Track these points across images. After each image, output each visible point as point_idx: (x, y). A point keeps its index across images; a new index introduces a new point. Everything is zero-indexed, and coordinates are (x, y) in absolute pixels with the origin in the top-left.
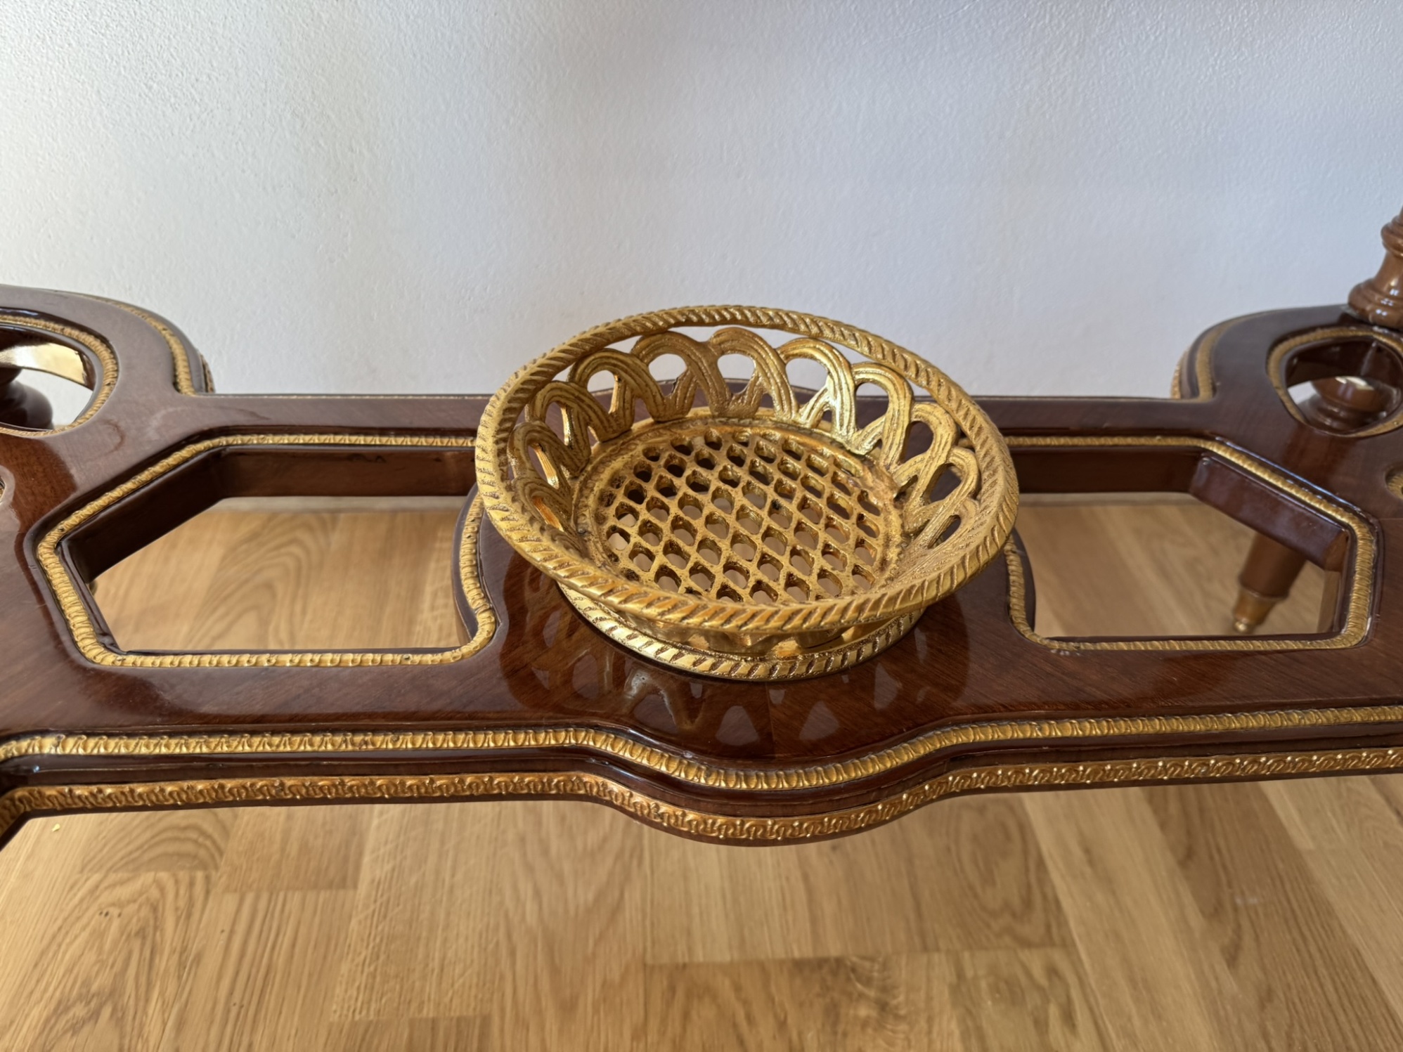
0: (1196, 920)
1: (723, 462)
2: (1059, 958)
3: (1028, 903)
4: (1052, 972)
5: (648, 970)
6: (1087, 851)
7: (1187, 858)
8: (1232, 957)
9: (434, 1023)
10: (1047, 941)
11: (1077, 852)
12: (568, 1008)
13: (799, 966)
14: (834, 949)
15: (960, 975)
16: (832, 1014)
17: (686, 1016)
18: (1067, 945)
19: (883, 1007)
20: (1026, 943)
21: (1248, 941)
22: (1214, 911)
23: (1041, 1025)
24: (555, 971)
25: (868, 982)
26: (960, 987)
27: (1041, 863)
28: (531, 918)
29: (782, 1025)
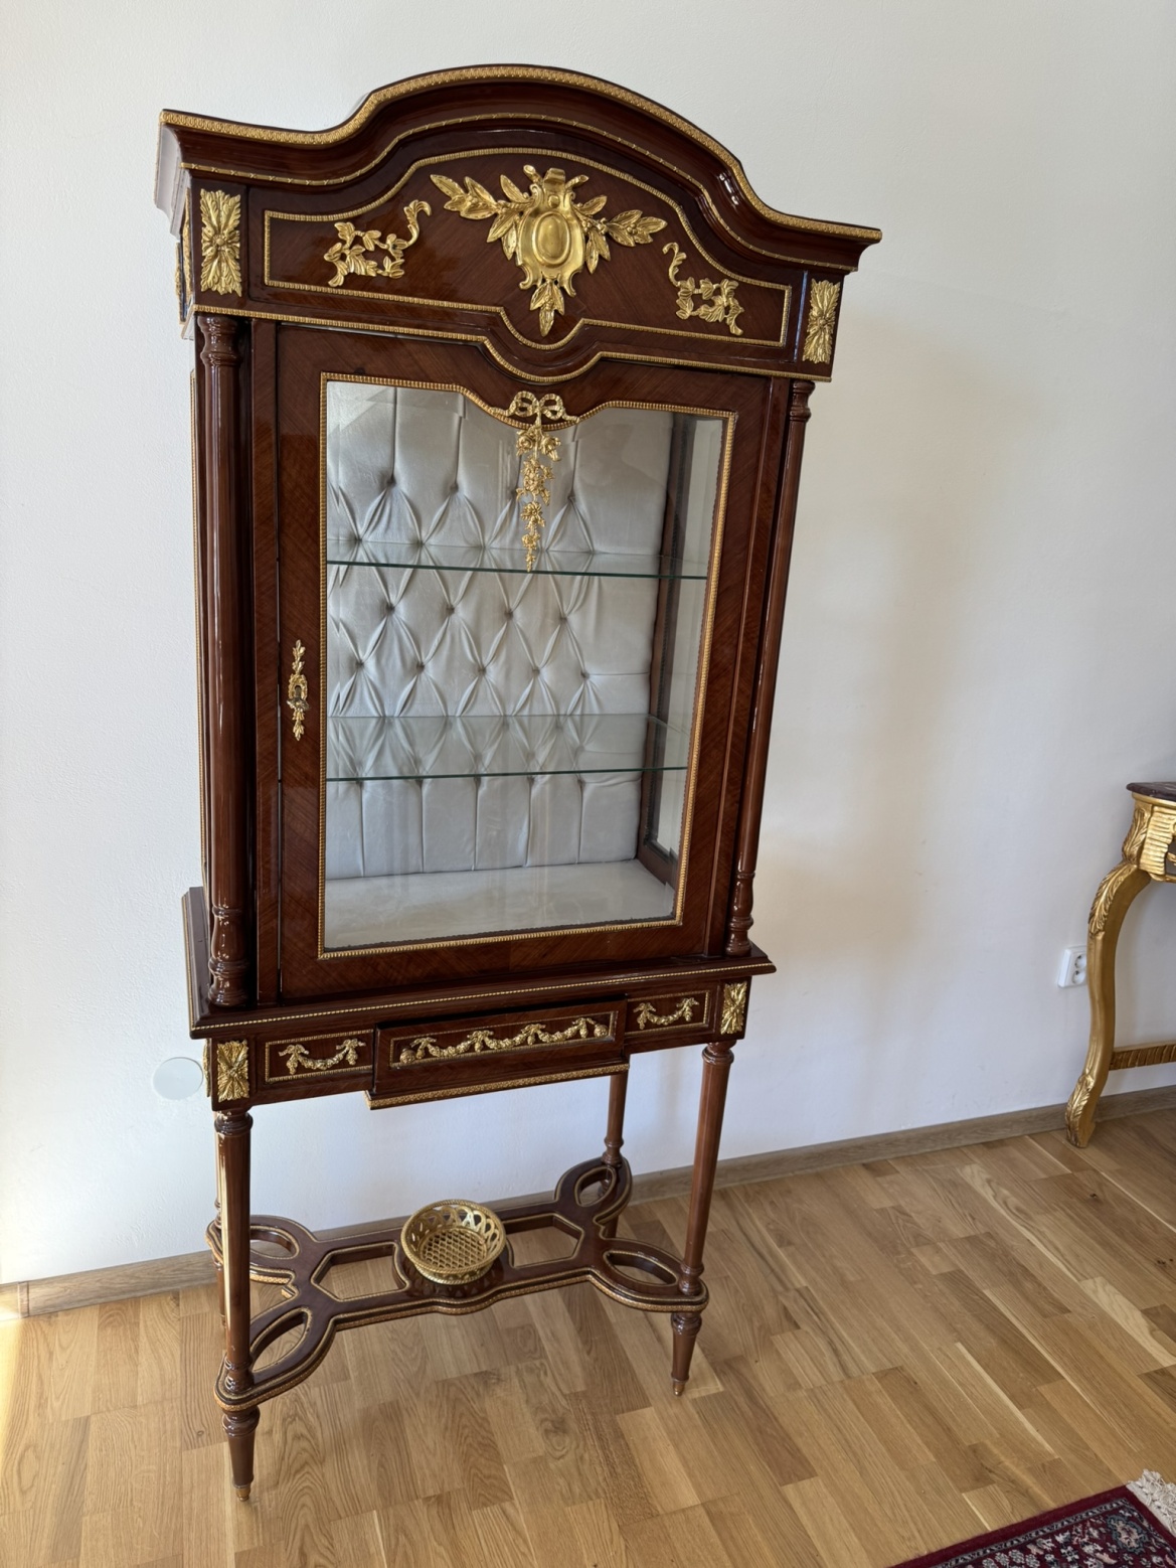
0: (580, 1346)
1: (447, 1239)
2: (544, 1361)
3: (536, 1349)
4: (542, 1364)
5: (437, 1383)
6: (553, 1334)
7: (580, 1330)
8: (589, 1353)
9: (384, 1404)
10: (541, 1357)
11: (550, 1334)
12: (418, 1395)
13: (476, 1374)
14: (484, 1369)
15: (518, 1369)
16: (486, 1383)
17: (448, 1390)
18: (546, 1358)
19: (498, 1379)
20: (534, 1359)
21: (594, 1348)
22: (585, 1343)
23: (538, 1376)
24: (412, 1387)
25: (494, 1374)
26: (518, 1371)
27: (540, 1339)
28: (402, 1377)
29: (473, 1387)
